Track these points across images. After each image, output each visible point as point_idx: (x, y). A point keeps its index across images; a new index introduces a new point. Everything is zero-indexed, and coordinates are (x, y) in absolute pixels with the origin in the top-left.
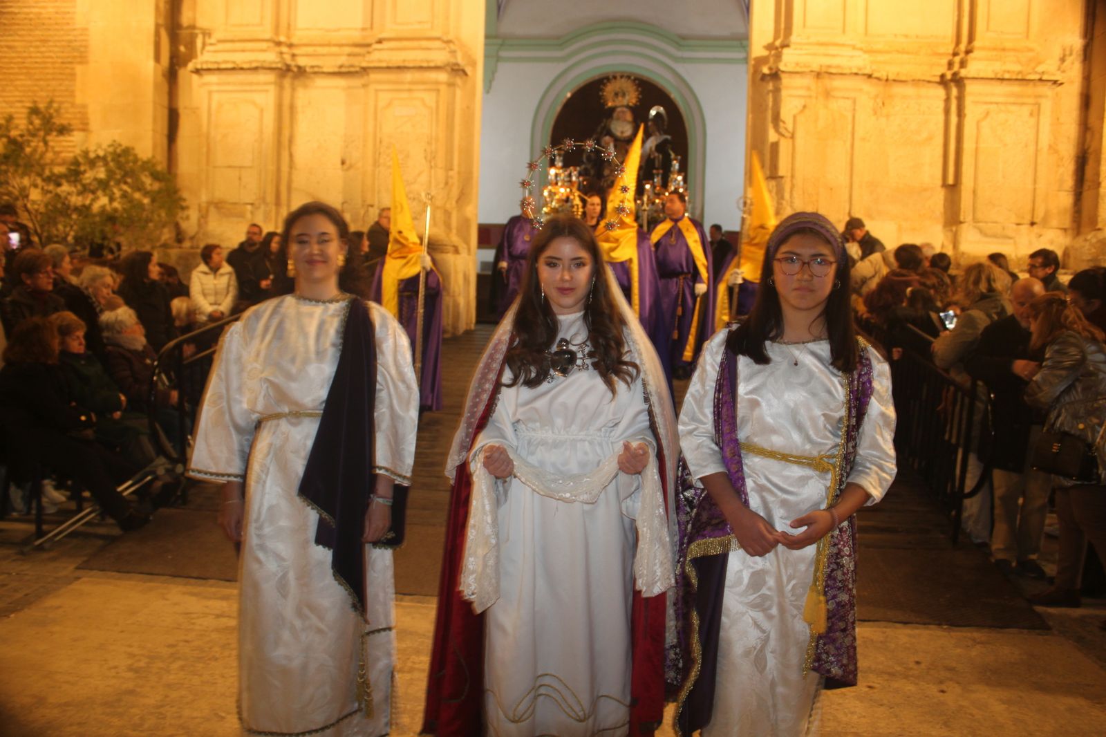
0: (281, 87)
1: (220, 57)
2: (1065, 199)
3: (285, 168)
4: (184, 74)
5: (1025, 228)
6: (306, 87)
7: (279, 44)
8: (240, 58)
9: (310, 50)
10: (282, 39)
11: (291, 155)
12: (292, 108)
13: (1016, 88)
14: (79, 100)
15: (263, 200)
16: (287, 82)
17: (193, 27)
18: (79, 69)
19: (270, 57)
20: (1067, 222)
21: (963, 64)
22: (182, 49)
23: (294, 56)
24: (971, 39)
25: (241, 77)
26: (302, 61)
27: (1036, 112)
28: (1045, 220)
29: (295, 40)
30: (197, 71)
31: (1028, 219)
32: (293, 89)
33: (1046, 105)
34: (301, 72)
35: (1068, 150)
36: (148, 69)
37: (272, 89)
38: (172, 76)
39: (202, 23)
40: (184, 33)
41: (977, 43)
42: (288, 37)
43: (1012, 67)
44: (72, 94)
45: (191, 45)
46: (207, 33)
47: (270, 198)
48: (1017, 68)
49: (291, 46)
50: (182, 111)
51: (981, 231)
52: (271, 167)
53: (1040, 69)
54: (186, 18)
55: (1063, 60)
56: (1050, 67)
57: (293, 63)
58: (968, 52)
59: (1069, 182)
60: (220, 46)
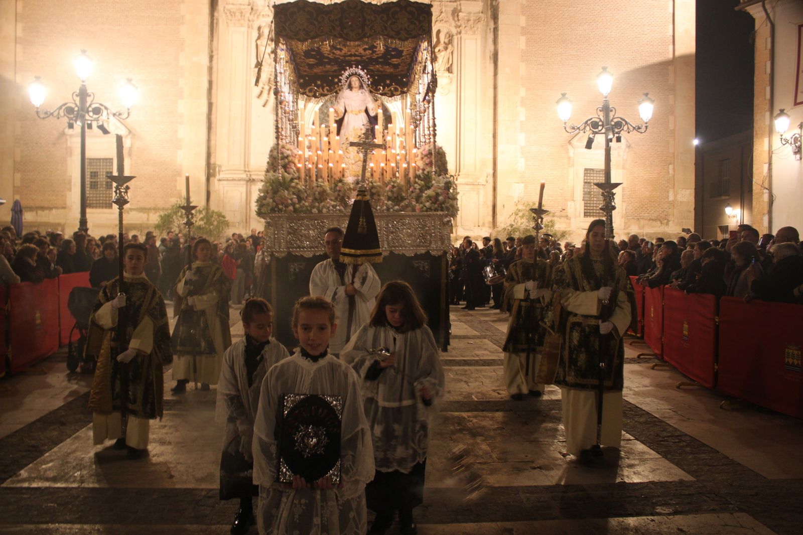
0: (247, 185)
1: (228, 176)
2: (490, 219)
3: (248, 211)
4: (212, 179)
5: (477, 227)
6: (255, 185)
7: (245, 171)
8: (235, 176)
9: (256, 173)
10: (247, 169)
11: (250, 207)
12: (250, 191)
13: (472, 187)
14: (178, 188)
15: (242, 221)
16: (249, 183)
17: (215, 164)
18: (178, 178)
19: (244, 176)
20: (491, 225)
21: (457, 180)
22: (211, 171)
23: (250, 175)
24: (459, 172)
25: (234, 182)
26: (253, 177)
27: (478, 194)
28: (484, 225)
29: (250, 170)
30: (220, 180)
31: (477, 225)
32: (251, 186)
33: (482, 192)
34: (254, 180)
35: (490, 204)
36: (203, 178)
37: (245, 186)
38: (208, 180)
39: (218, 163)
40: (212, 166)
41: (460, 173)
42: (248, 168)
43: (471, 180)
44: (176, 187)
45: (214, 170)
46: (220, 166)
47: (244, 221)
48: (472, 181)
49: (249, 171)
50: (211, 191)
51: (464, 229)
52: (245, 211)
53: (479, 181)
54: (212, 161)
55: (487, 177)
56: (482, 181)
57: (251, 178)
58: (459, 175)
59: (491, 213)
60: (227, 172)
